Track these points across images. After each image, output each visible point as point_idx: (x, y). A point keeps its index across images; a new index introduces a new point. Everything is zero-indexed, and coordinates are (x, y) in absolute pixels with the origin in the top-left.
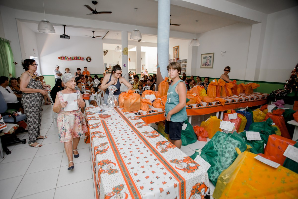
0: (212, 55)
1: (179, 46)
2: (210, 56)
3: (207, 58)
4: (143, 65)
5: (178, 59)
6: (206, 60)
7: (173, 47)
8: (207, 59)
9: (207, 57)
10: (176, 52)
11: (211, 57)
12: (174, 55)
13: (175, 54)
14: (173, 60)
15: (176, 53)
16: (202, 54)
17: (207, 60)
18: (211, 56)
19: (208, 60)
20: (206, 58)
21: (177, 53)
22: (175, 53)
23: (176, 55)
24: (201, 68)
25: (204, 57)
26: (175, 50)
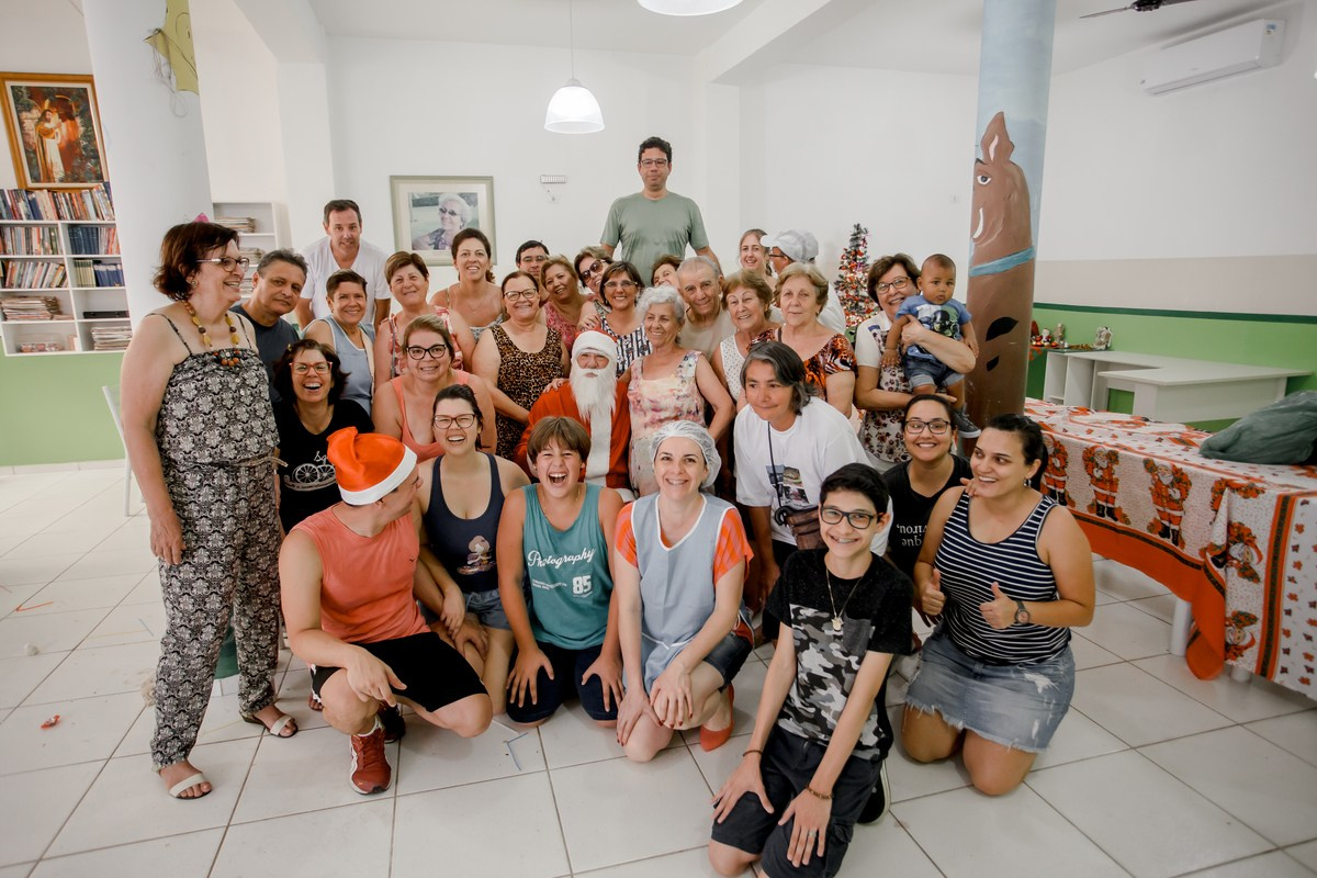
0: (479, 190)
2: (461, 195)
3: (445, 202)
6: (438, 219)
8: (443, 211)
9: (441, 200)
10: (59, 126)
13: (53, 142)
15: (71, 141)
16: (393, 179)
17: (447, 215)
18: (474, 195)
19: (453, 213)
20: (437, 204)
21: (88, 136)
22: (46, 133)
23: (78, 153)
25: (417, 197)
26: (47, 102)
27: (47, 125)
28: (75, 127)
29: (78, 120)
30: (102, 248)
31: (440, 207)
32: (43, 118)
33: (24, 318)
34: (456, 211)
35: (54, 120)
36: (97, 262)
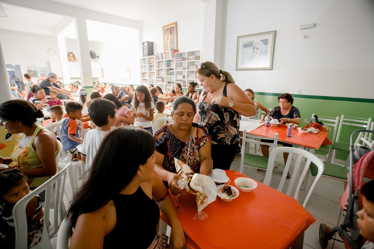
0: (270, 37)
1: (176, 23)
2: (262, 41)
4: (102, 69)
5: (177, 51)
7: (163, 27)
8: (254, 48)
9: (254, 44)
10: (170, 37)
11: (265, 42)
12: (165, 44)
13: (169, 41)
14: (164, 55)
15: (171, 40)
16: (238, 37)
17: (255, 50)
18: (267, 40)
19: (257, 49)
21: (174, 38)
22: (168, 39)
23: (172, 42)
24: (236, 70)
25: (245, 44)
26: (169, 31)
27: (168, 37)
28: (172, 36)
29: (173, 34)
30: (171, 66)
31: (253, 46)
32: (168, 36)
33: (159, 83)
34: (259, 48)
35: (169, 34)
36: (171, 69)
